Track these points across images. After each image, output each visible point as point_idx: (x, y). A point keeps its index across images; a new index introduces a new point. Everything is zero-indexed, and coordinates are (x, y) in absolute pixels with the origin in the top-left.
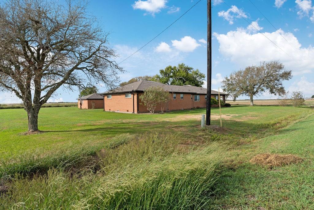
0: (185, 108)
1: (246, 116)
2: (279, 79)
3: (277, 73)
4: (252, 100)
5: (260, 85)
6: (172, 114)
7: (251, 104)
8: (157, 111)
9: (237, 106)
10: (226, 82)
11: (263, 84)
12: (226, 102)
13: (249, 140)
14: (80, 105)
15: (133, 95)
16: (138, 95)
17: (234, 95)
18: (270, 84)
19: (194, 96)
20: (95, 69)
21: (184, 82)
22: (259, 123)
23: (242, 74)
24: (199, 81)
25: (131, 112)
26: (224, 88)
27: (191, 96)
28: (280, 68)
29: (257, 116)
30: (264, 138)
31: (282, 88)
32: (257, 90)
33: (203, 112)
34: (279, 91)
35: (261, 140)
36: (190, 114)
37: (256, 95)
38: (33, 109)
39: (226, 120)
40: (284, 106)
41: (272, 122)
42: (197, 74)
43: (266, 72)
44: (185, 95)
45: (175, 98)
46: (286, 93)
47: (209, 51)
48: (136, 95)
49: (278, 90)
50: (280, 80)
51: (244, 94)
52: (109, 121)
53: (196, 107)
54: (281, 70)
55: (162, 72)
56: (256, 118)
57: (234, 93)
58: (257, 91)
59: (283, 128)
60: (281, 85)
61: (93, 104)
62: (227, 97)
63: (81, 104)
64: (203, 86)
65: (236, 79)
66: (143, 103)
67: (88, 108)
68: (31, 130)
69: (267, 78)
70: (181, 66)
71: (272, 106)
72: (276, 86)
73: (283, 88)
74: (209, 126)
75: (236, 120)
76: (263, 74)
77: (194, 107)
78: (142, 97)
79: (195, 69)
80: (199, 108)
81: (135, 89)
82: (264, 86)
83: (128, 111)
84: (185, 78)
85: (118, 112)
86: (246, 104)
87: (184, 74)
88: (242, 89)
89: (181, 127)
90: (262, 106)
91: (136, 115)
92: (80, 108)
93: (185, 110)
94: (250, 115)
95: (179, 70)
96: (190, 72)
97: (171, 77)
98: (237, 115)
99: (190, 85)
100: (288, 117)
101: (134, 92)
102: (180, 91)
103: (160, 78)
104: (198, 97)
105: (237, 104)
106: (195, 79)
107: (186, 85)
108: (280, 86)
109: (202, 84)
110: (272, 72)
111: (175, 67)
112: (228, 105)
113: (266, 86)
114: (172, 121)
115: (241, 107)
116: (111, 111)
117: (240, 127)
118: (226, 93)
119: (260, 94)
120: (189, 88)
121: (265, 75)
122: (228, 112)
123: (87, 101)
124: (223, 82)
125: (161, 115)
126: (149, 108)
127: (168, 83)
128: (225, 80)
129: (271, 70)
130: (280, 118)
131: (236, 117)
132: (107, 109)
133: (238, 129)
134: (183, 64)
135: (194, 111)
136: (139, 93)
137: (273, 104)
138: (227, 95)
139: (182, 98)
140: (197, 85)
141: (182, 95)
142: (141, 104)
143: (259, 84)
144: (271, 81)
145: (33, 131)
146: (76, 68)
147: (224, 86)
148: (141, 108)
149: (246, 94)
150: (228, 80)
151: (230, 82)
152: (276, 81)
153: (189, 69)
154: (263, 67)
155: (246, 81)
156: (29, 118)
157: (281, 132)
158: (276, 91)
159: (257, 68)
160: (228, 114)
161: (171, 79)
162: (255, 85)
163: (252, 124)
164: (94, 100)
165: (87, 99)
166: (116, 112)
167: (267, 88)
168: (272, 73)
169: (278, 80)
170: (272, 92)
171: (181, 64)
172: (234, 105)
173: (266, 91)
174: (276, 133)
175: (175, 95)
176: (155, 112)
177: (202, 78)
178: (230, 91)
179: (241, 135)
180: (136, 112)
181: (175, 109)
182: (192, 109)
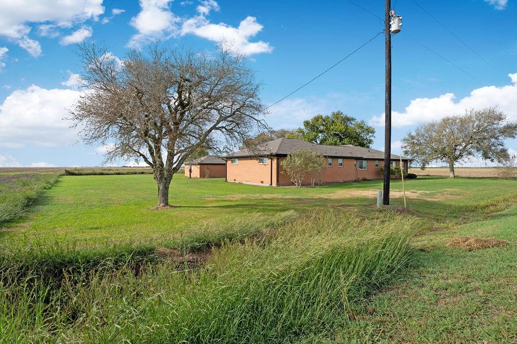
0: (346, 180)
1: (442, 194)
2: (498, 136)
3: (495, 126)
4: (452, 169)
5: (466, 146)
6: (328, 188)
7: (451, 175)
8: (305, 184)
9: (427, 177)
10: (409, 140)
11: (472, 143)
12: (410, 171)
13: (445, 225)
14: (189, 173)
15: (270, 160)
16: (278, 159)
17: (423, 160)
18: (482, 144)
19: (359, 161)
20: (236, 129)
21: (341, 139)
22: (461, 204)
23: (436, 127)
24: (365, 138)
25: (267, 184)
26: (406, 149)
27: (355, 162)
28: (500, 118)
29: (459, 195)
30: (467, 224)
31: (504, 151)
32: (460, 153)
33: (374, 186)
34: (499, 155)
35: (463, 225)
36: (355, 189)
37: (460, 160)
38: (165, 179)
39: (411, 199)
40: (507, 179)
41: (483, 203)
42: (362, 128)
43: (475, 125)
44: (345, 160)
45: (330, 164)
46: (511, 158)
47: (389, 105)
48: (275, 160)
49: (497, 153)
50: (500, 138)
51: (439, 160)
52: (244, 196)
53: (361, 179)
54: (500, 122)
55: (307, 123)
56: (459, 197)
57: (423, 158)
58: (461, 155)
59: (498, 213)
60: (502, 145)
61: (207, 171)
62: (410, 164)
63: (190, 171)
64: (371, 145)
65: (426, 135)
66: (286, 171)
67: (200, 177)
68: (162, 205)
69: (477, 136)
70: (337, 115)
71: (486, 180)
72: (493, 148)
73: (506, 151)
74: (388, 206)
75: (426, 199)
76: (472, 128)
77: (358, 179)
78: (284, 163)
79: (359, 120)
80: (365, 180)
81: (274, 152)
82: (472, 147)
83: (262, 182)
84: (343, 133)
85: (248, 183)
86: (443, 174)
87: (342, 127)
88: (436, 151)
89: (349, 206)
90: (469, 178)
91: (274, 188)
92: (189, 176)
93: (344, 182)
94: (449, 193)
95: (333, 122)
96: (350, 125)
97: (321, 132)
98: (428, 192)
99: (351, 145)
100: (510, 198)
101: (274, 156)
102: (338, 155)
103: (303, 133)
104: (364, 163)
105: (427, 174)
106: (359, 135)
107: (344, 144)
108: (501, 147)
109: (370, 143)
110: (486, 124)
111: (328, 117)
112: (412, 177)
113: (476, 147)
114: (332, 198)
115: (433, 180)
116: (236, 182)
117: (434, 209)
118: (409, 157)
119: (466, 160)
120: (350, 149)
121: (474, 130)
122: (413, 187)
123: (199, 166)
124: (404, 140)
125: (311, 189)
126: (294, 179)
127: (316, 142)
128: (407, 137)
129: (484, 121)
130: (496, 198)
131: (426, 195)
132: (230, 178)
133: (429, 212)
134: (339, 112)
135: (360, 185)
136: (280, 156)
137: (489, 176)
138: (411, 161)
139: (341, 164)
140: (362, 145)
141: (340, 161)
142: (282, 172)
143: (464, 144)
144: (484, 139)
145: (164, 206)
146: (214, 128)
147: (405, 147)
148: (283, 179)
149: (442, 159)
150: (413, 138)
151: (415, 141)
152: (493, 140)
153: (349, 119)
154: (470, 117)
155: (442, 139)
156: (159, 189)
157: (493, 217)
158: (493, 155)
159: (460, 119)
160: (413, 191)
161: (320, 135)
162: (457, 146)
163: (450, 206)
164: (209, 166)
165: (200, 164)
166: (244, 183)
167: (478, 150)
168: (486, 127)
169: (497, 138)
170: (486, 156)
171: (336, 112)
172: (421, 176)
173: (475, 155)
174: (486, 218)
175: (330, 161)
176: (303, 185)
177: (370, 134)
178: (415, 155)
179: (434, 219)
180: (274, 184)
181: (330, 180)
182: (355, 181)
